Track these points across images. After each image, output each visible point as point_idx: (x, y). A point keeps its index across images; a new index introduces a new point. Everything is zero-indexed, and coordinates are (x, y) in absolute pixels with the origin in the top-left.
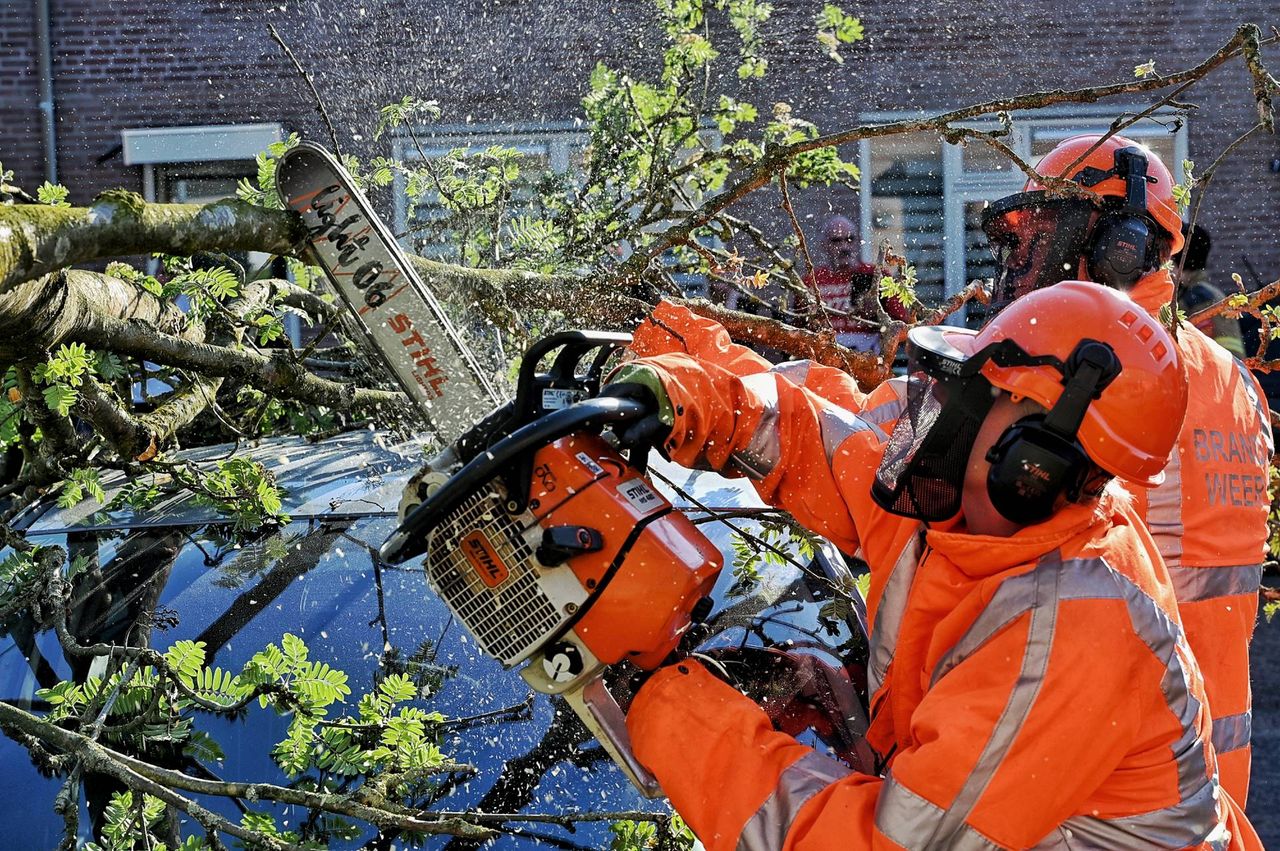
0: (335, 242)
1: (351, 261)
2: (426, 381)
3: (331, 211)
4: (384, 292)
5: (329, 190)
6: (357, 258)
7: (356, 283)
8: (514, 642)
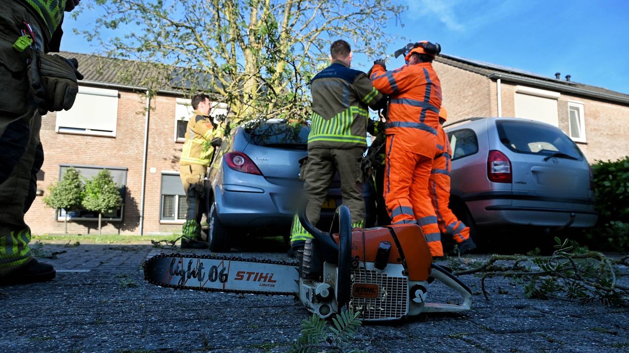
0: (192, 277)
1: (204, 276)
2: (267, 283)
3: (180, 269)
4: (225, 273)
5: (172, 264)
6: (204, 273)
7: (213, 281)
8: (401, 304)
